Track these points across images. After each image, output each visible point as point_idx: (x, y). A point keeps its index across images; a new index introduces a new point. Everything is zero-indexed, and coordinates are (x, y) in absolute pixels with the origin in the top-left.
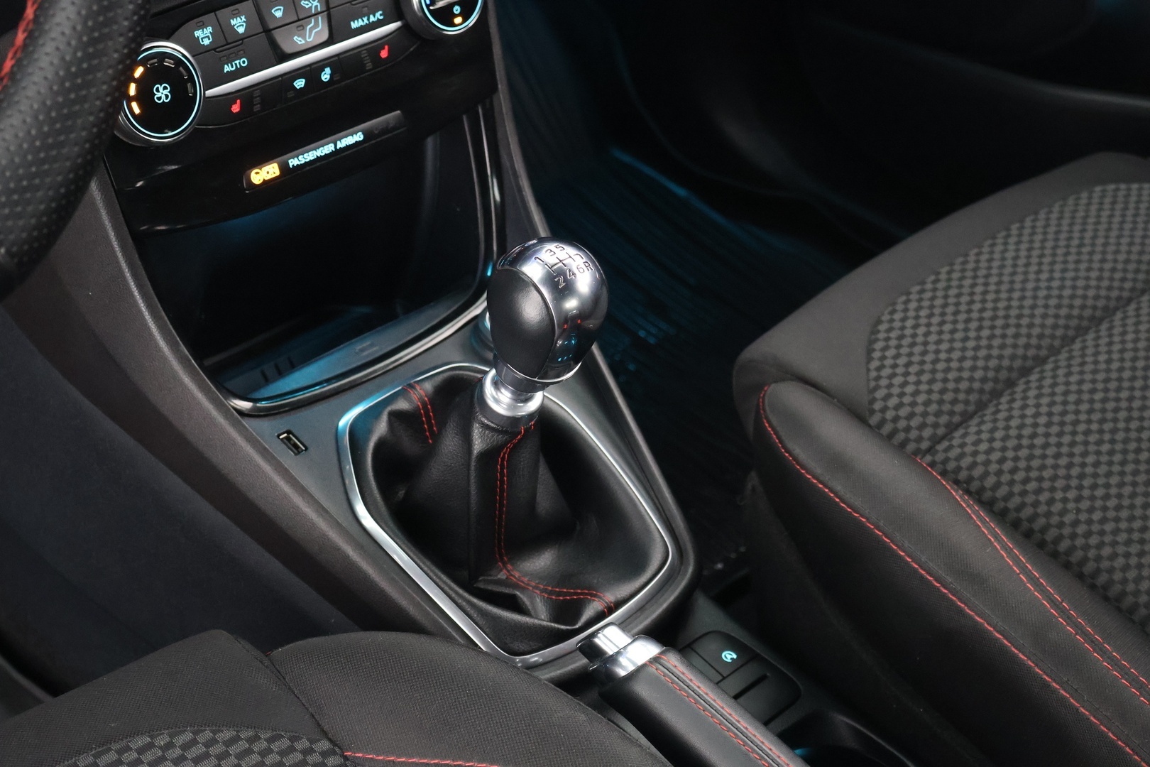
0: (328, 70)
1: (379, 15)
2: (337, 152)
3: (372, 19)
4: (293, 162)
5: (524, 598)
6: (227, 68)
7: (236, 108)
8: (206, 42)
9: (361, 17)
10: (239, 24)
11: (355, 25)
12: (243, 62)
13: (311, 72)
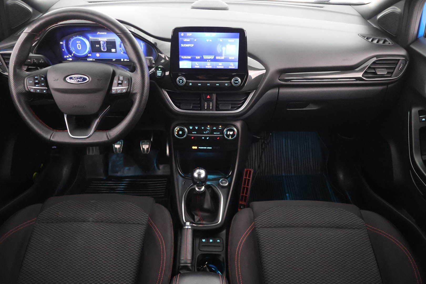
0: (208, 138)
1: (219, 133)
2: (207, 149)
3: (218, 133)
4: (199, 148)
5: (196, 217)
6: (193, 133)
7: (192, 138)
8: (191, 128)
9: (216, 132)
10: (197, 128)
11: (214, 133)
12: (196, 133)
13: (206, 137)
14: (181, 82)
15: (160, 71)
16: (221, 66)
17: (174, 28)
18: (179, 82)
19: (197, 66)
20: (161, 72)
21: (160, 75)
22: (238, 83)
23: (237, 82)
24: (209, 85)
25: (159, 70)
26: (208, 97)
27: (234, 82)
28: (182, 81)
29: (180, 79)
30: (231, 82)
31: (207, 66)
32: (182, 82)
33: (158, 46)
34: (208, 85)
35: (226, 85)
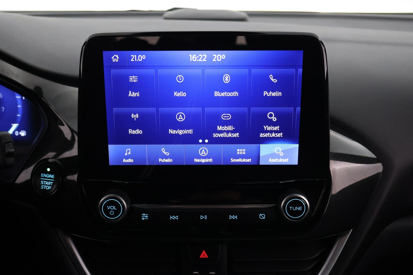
14: (112, 213)
15: (50, 176)
16: (242, 157)
17: (86, 38)
18: (107, 212)
19: (166, 157)
20: (52, 176)
21: (49, 188)
22: (301, 212)
23: (300, 208)
24: (206, 217)
25: (47, 173)
26: (204, 255)
27: (288, 209)
28: (114, 208)
29: (109, 203)
30: (277, 209)
31: (200, 157)
32: (117, 212)
33: (47, 97)
34: (202, 217)
35: (262, 216)
